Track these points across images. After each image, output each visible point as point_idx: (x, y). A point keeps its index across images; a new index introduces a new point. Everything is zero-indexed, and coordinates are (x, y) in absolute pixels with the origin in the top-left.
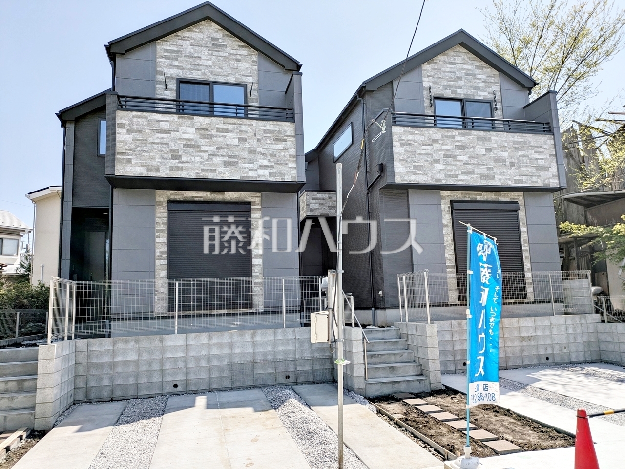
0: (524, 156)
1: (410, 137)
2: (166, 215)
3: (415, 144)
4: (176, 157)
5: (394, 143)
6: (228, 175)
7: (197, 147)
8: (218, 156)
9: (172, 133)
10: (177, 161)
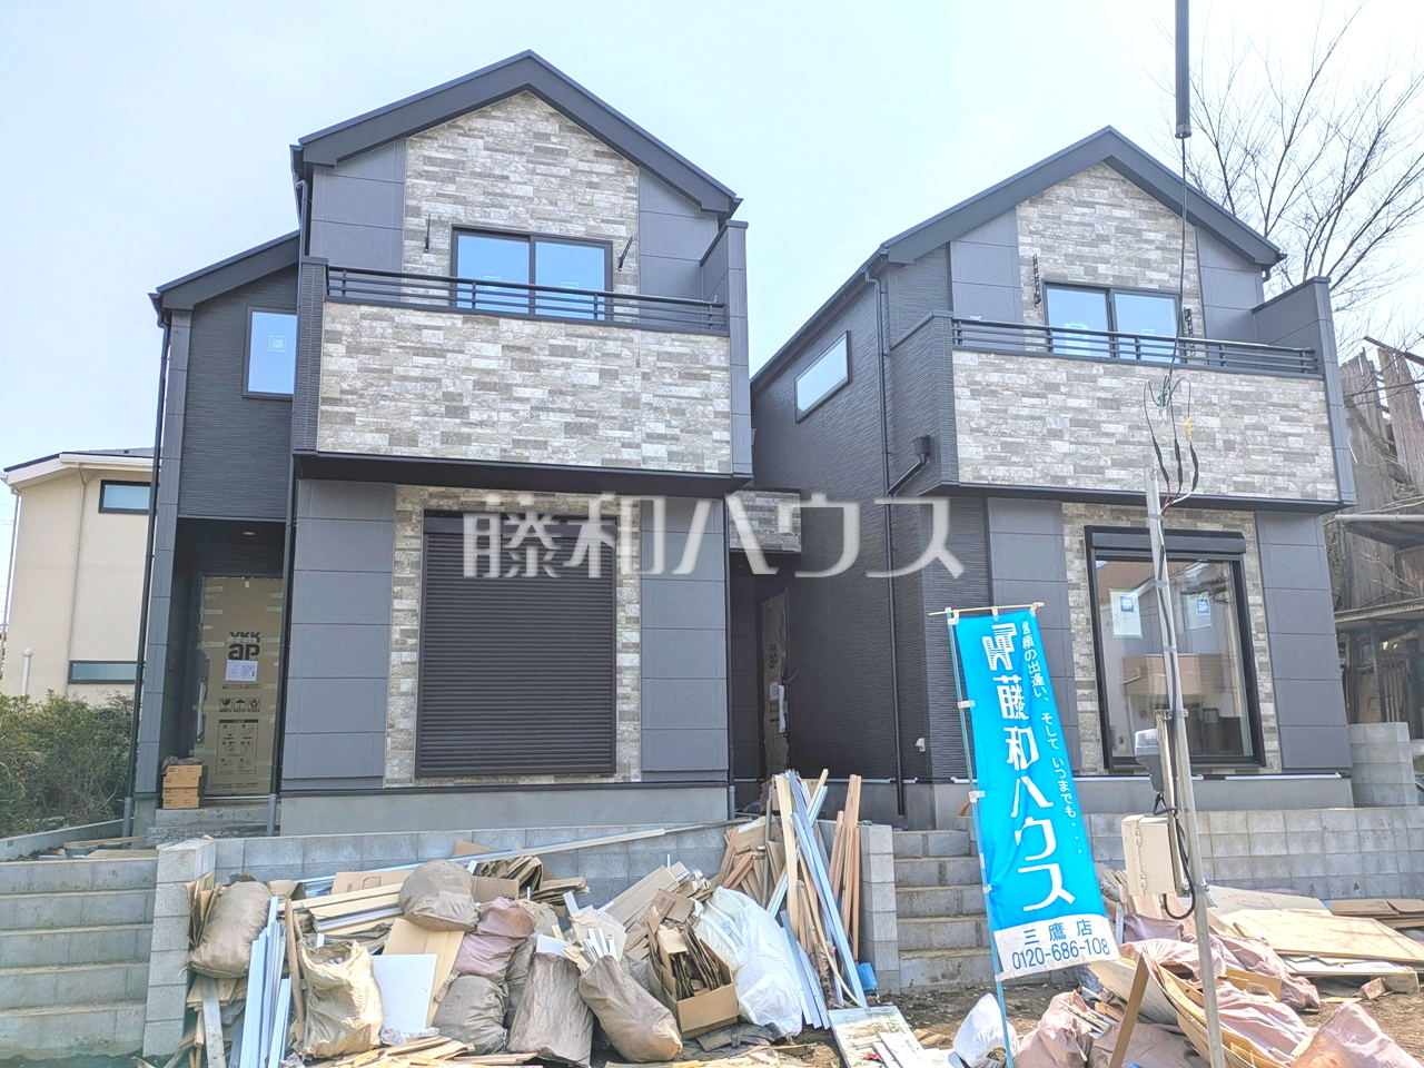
0: (1256, 427)
1: (995, 377)
2: (417, 543)
3: (1005, 393)
4: (456, 410)
5: (958, 391)
6: (574, 456)
7: (505, 390)
8: (553, 410)
9: (449, 355)
10: (458, 421)
